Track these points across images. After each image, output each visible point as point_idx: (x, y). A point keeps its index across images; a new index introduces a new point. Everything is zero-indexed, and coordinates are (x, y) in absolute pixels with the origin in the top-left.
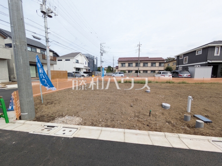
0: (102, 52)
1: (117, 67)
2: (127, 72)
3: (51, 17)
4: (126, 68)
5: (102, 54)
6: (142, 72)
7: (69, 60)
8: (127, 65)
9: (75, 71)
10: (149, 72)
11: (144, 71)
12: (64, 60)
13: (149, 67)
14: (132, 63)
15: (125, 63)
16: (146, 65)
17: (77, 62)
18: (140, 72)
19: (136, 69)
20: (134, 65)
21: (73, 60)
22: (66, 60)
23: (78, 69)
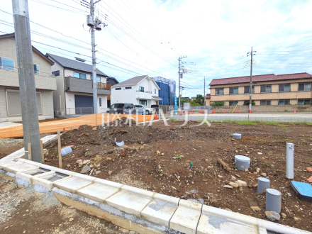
0: (181, 71)
1: (209, 96)
2: (227, 104)
3: (99, 29)
4: (226, 96)
5: (181, 76)
6: (258, 103)
7: (130, 88)
8: (226, 91)
9: (137, 103)
10: (273, 103)
11: (263, 102)
12: (123, 88)
13: (274, 93)
14: (237, 88)
15: (223, 89)
16: (267, 89)
17: (142, 90)
18: (253, 104)
19: (247, 97)
20: (241, 90)
21: (136, 88)
22: (126, 88)
23: (143, 101)
